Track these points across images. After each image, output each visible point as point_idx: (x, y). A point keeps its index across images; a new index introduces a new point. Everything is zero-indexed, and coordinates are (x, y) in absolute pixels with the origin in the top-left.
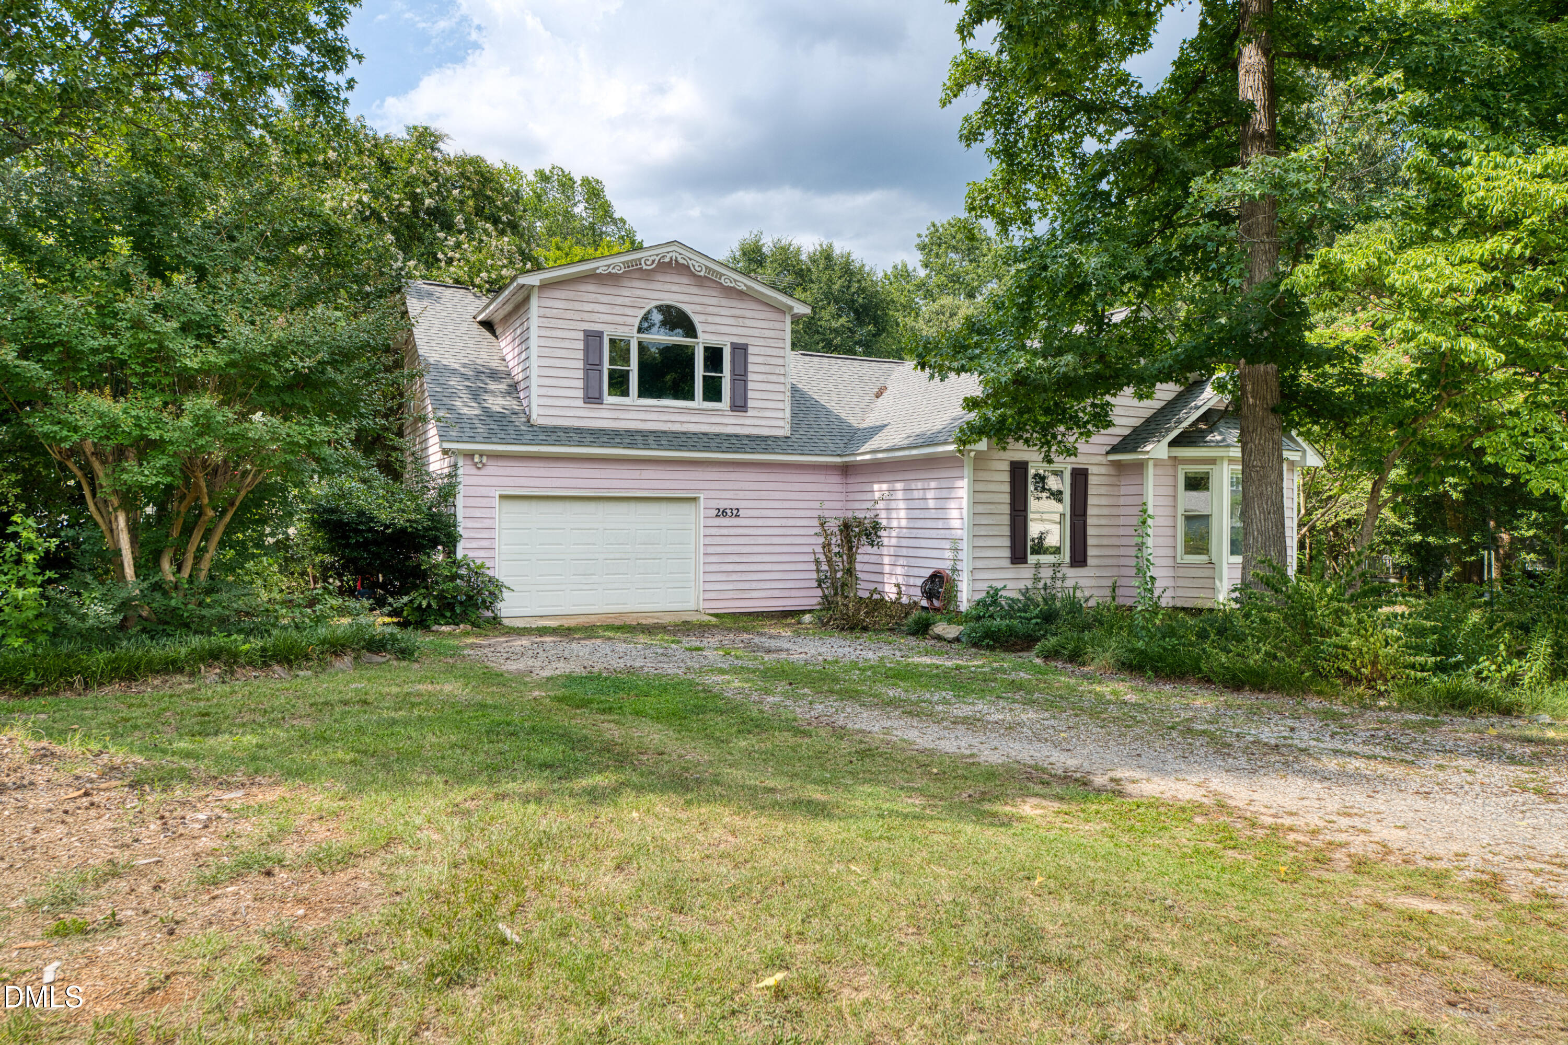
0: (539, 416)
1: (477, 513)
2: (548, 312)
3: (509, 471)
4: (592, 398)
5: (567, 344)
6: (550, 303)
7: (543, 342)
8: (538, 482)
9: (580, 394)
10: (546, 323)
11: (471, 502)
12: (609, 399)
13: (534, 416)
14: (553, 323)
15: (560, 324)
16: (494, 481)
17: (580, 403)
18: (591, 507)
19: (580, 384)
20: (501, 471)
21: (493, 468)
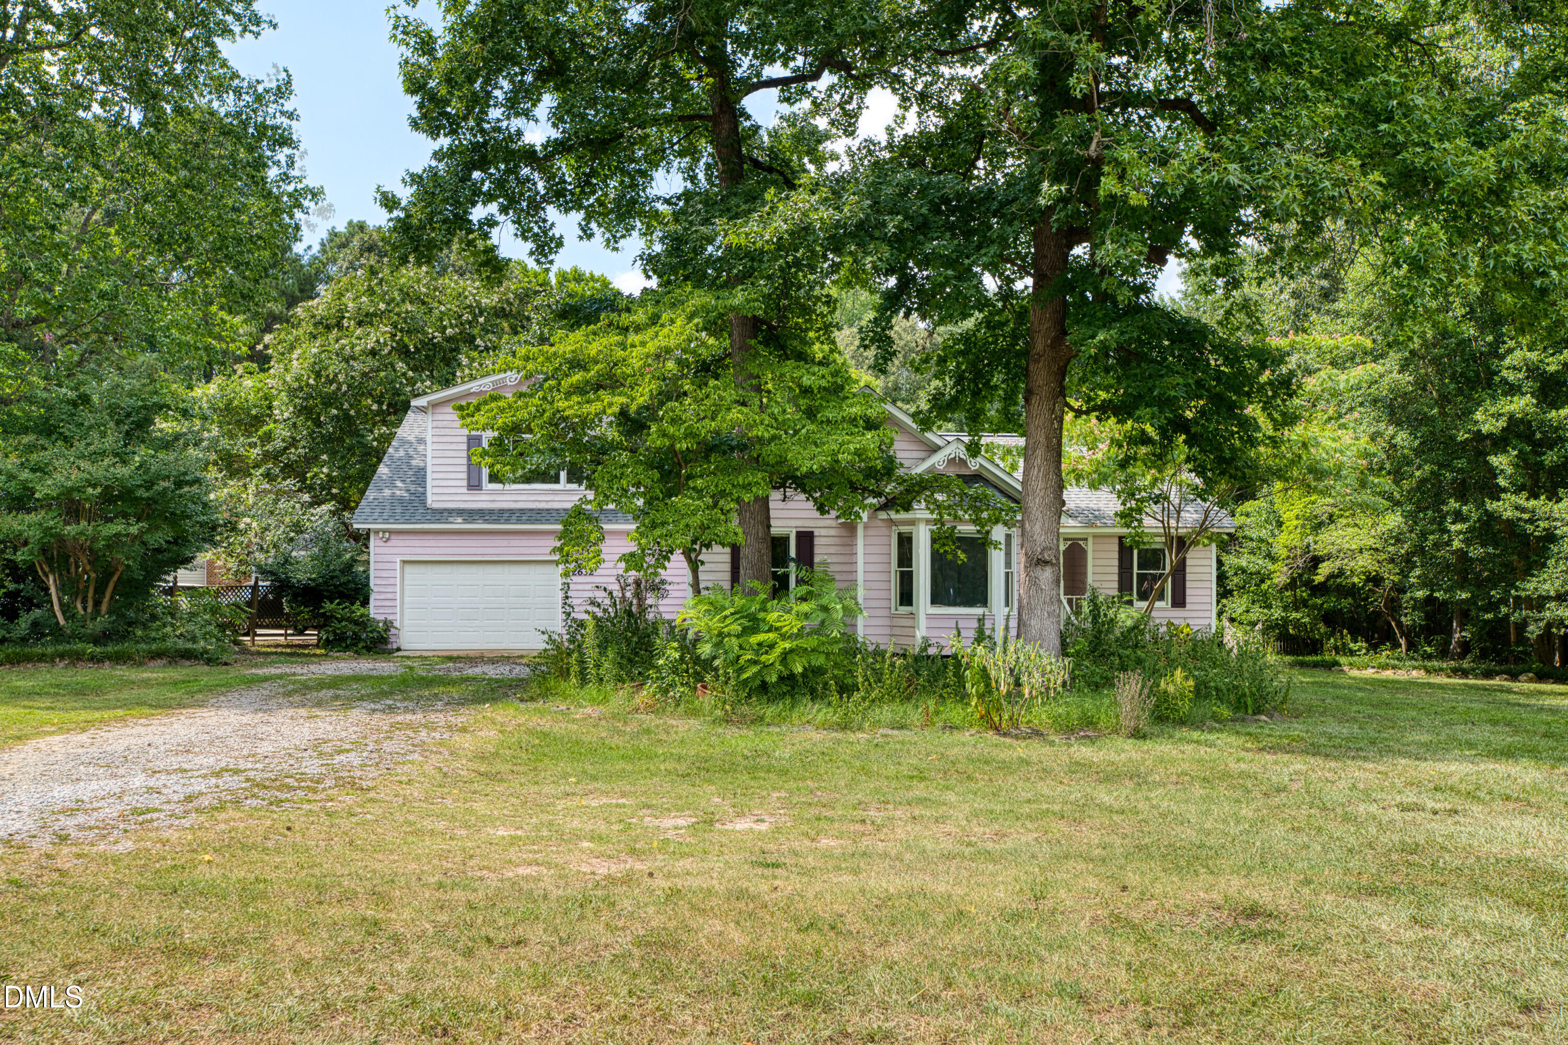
0: (433, 500)
1: (384, 574)
2: (440, 424)
3: (407, 543)
4: (474, 485)
5: (454, 447)
6: (440, 417)
7: (436, 446)
8: (429, 551)
9: (465, 483)
10: (438, 432)
11: (380, 566)
12: (488, 486)
13: (429, 502)
14: (443, 432)
15: (448, 432)
16: (396, 550)
17: (465, 490)
18: (474, 569)
19: (465, 476)
20: (400, 543)
21: (395, 541)
